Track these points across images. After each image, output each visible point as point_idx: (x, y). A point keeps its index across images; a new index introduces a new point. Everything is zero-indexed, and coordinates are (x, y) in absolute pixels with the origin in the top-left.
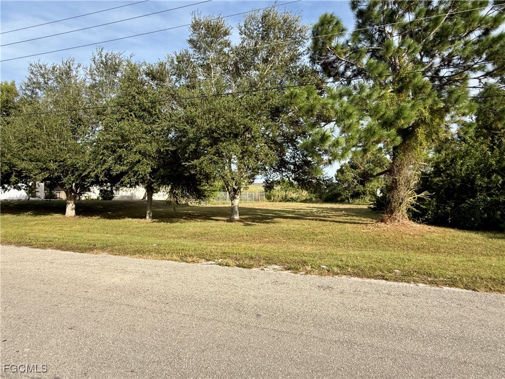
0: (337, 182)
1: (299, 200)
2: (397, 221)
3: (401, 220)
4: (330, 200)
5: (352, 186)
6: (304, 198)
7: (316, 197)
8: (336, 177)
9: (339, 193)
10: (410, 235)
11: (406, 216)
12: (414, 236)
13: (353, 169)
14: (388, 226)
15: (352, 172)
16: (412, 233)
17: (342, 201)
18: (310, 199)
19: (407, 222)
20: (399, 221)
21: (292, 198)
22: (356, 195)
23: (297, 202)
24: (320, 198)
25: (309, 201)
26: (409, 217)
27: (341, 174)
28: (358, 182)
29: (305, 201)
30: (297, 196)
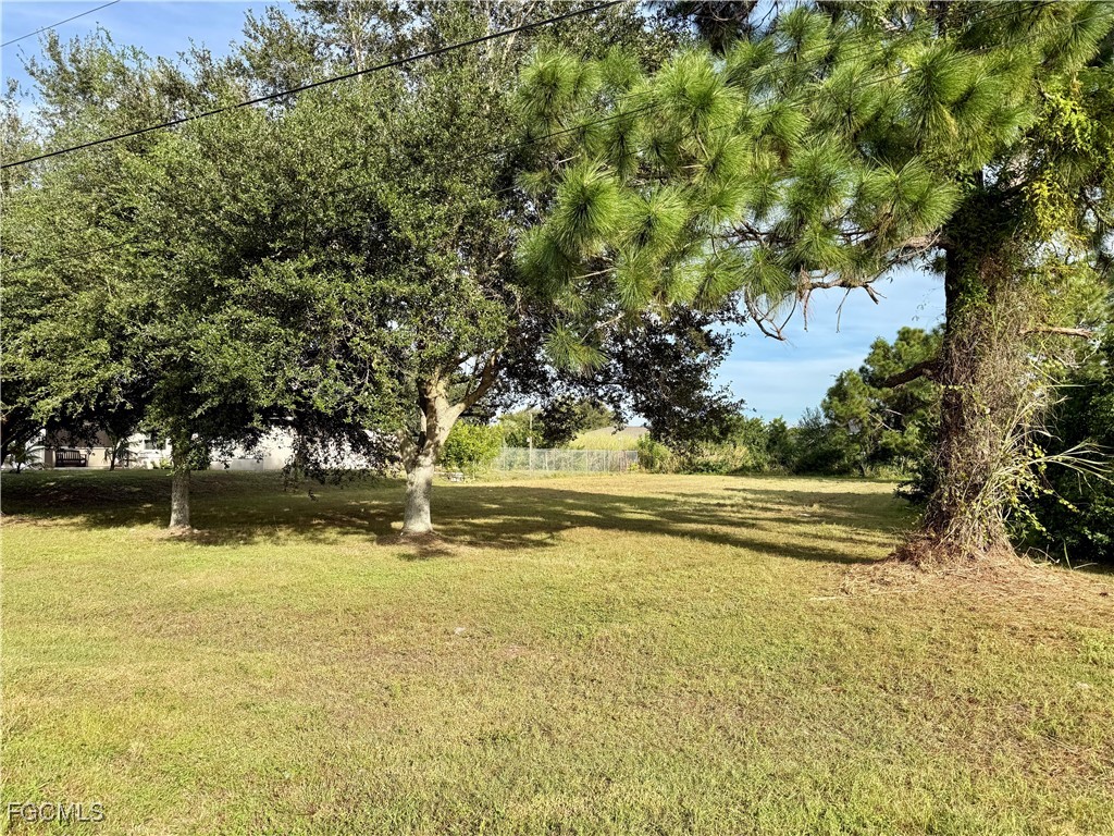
0: (829, 421)
1: (725, 469)
2: (963, 559)
3: (980, 554)
4: (811, 471)
5: (870, 432)
6: (739, 465)
7: (771, 463)
8: (827, 408)
9: (835, 451)
10: (1013, 631)
11: (1004, 538)
12: (1032, 640)
13: (874, 386)
14: (924, 580)
15: (871, 395)
16: (1021, 622)
17: (843, 473)
18: (754, 468)
19: (1007, 560)
20: (972, 557)
21: (707, 465)
22: (882, 456)
23: (721, 474)
24: (783, 463)
25: (756, 471)
26: (1013, 542)
27: (840, 401)
28: (888, 422)
29: (742, 471)
30: (721, 458)
